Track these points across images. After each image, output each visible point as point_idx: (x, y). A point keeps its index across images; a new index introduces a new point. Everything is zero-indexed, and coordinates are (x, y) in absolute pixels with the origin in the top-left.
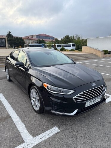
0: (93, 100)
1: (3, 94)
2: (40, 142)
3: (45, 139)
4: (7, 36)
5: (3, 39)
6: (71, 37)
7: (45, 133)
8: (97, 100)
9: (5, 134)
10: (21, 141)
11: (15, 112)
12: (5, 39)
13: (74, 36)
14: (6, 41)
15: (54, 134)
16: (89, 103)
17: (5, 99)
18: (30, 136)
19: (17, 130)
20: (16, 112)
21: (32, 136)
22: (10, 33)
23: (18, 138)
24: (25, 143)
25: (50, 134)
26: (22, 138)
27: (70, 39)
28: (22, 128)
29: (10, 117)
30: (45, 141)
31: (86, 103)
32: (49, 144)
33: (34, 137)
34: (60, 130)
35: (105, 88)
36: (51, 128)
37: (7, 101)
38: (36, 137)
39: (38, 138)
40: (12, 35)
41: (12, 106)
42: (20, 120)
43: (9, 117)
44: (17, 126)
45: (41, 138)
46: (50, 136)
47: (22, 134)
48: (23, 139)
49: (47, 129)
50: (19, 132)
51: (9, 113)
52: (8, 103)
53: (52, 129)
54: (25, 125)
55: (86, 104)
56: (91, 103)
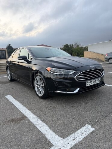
0: (93, 81)
1: (12, 96)
2: (75, 144)
3: (80, 140)
4: (7, 48)
5: (3, 51)
6: (70, 45)
7: (76, 133)
8: (96, 81)
9: (24, 137)
10: (48, 144)
11: (30, 111)
12: (5, 50)
13: (73, 44)
14: (7, 53)
15: (89, 133)
16: (89, 83)
17: (15, 100)
18: (59, 138)
19: (39, 131)
20: (32, 112)
21: (61, 137)
22: (9, 45)
23: (43, 141)
24: (54, 147)
25: (84, 134)
26: (48, 140)
27: (69, 47)
28: (45, 129)
29: (26, 117)
30: (81, 143)
31: (87, 82)
32: (87, 146)
33: (64, 138)
34: (94, 128)
35: (103, 72)
36: (82, 127)
37: (17, 101)
38: (66, 138)
39: (69, 139)
40: (12, 47)
41: (25, 106)
42: (39, 120)
43: (24, 117)
44: (37, 126)
45: (74, 139)
46: (85, 136)
47: (46, 136)
48: (49, 142)
49: (77, 128)
50: (41, 133)
51: (24, 113)
52: (19, 103)
53: (84, 127)
54: (47, 124)
55: (87, 84)
56: (91, 83)
